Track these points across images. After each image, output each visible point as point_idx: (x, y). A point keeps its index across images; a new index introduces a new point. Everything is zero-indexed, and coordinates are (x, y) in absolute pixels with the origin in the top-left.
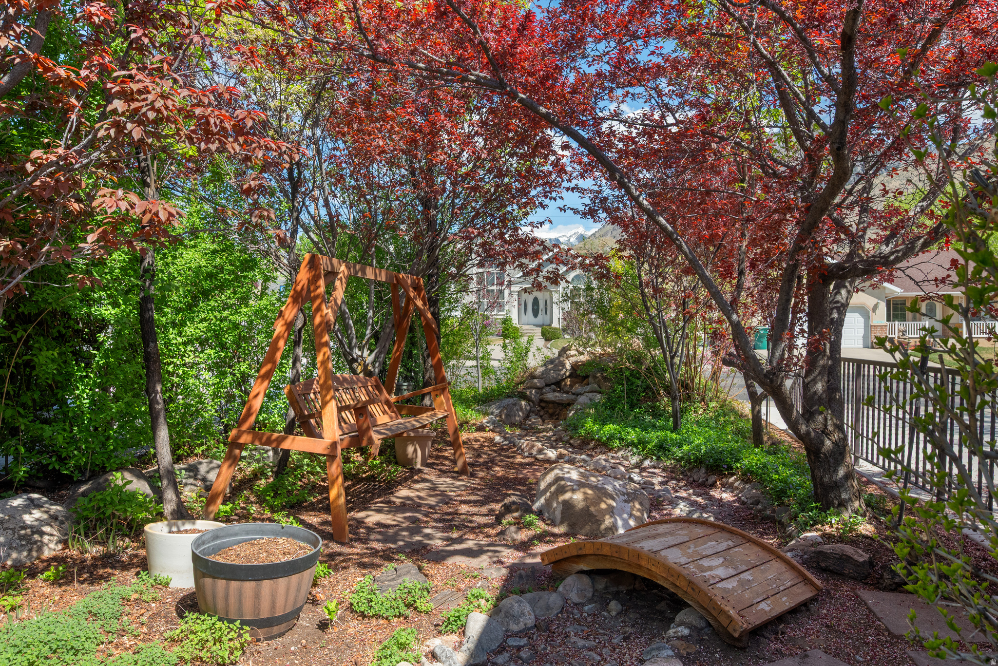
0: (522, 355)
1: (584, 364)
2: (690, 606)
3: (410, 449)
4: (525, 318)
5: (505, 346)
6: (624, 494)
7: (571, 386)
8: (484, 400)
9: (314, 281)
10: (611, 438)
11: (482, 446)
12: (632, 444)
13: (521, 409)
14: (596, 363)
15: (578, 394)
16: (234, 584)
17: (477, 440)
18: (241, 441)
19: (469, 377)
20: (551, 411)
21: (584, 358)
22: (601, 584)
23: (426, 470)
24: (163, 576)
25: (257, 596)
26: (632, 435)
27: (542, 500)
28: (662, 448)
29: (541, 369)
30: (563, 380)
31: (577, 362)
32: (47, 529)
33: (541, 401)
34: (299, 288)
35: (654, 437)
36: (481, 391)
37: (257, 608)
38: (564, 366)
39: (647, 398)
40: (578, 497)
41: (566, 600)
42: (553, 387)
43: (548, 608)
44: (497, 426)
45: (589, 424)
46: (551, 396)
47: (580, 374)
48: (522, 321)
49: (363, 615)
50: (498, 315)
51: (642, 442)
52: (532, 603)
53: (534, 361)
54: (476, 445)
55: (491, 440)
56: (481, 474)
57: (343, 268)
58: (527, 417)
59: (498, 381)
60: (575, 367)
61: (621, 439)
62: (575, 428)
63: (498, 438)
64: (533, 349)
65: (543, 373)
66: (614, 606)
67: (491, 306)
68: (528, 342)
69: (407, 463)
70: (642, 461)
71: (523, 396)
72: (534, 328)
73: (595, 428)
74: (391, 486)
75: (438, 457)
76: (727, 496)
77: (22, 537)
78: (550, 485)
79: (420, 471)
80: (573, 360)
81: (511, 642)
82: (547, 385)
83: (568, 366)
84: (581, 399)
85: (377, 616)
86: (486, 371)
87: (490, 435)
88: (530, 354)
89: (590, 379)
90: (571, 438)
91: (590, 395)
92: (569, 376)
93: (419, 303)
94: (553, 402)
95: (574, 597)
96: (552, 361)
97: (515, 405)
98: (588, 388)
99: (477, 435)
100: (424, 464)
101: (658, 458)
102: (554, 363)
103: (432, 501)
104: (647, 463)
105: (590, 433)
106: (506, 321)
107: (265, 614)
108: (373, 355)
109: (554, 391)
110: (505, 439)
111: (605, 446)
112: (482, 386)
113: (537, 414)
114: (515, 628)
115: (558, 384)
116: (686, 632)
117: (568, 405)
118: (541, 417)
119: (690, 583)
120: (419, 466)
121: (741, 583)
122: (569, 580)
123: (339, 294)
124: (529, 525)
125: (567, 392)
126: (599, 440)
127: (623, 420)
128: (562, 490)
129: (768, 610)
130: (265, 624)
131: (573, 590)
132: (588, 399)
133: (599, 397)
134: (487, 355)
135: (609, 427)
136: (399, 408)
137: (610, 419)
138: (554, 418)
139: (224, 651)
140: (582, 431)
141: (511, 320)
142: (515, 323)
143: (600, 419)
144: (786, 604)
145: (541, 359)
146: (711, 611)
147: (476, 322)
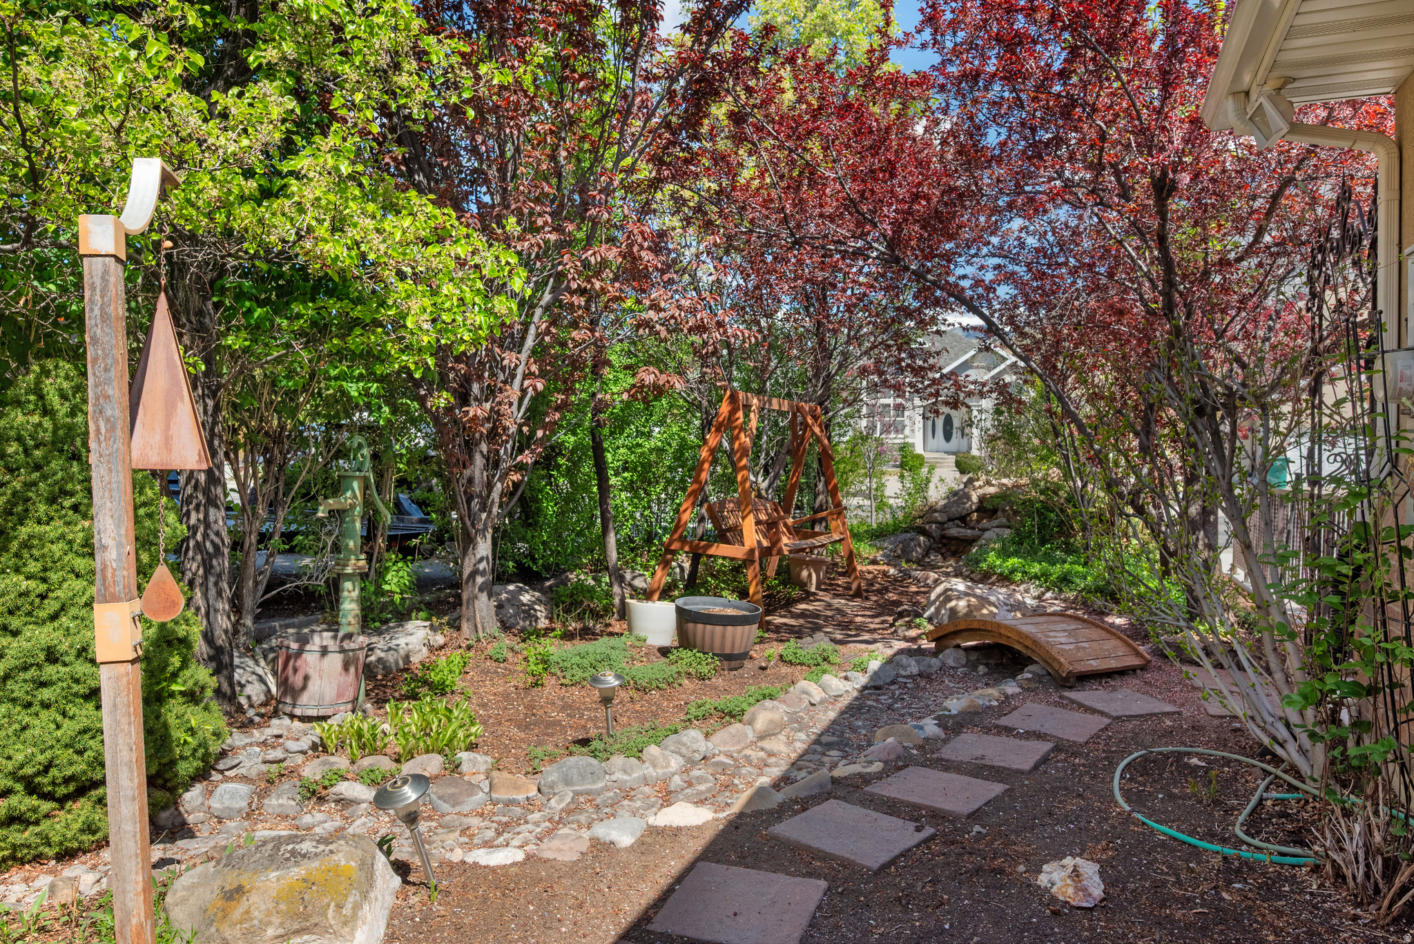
0: (922, 487)
1: (993, 496)
2: (1036, 662)
3: (805, 573)
4: (932, 443)
5: (902, 477)
6: (1006, 604)
7: (978, 521)
8: (877, 535)
9: (733, 412)
10: (1013, 571)
11: (875, 577)
12: (1036, 577)
13: (920, 545)
14: (1005, 495)
15: (984, 530)
16: (709, 627)
17: (869, 573)
18: (673, 547)
19: (860, 512)
20: (953, 548)
21: (992, 490)
22: (973, 657)
23: (821, 593)
24: (642, 635)
25: (723, 637)
26: (1036, 568)
27: (932, 609)
28: (1065, 580)
29: (942, 503)
30: (969, 515)
31: (985, 495)
32: (537, 607)
33: (943, 537)
34: (721, 419)
35: (1057, 570)
36: (875, 526)
37: (723, 645)
38: (969, 498)
39: (1060, 533)
40: (962, 603)
41: (944, 664)
42: (957, 522)
43: (930, 666)
44: (892, 560)
45: (992, 557)
46: (954, 531)
47: (988, 508)
48: (929, 447)
49: (791, 663)
50: (893, 439)
51: (1045, 575)
52: (918, 662)
53: (936, 494)
54: (869, 577)
55: (885, 574)
56: (875, 598)
57: (755, 401)
58: (927, 554)
59: (893, 514)
60: (982, 499)
61: (1025, 573)
62: (978, 562)
63: (892, 571)
64: (935, 480)
65: (945, 506)
66: (982, 669)
67: (887, 429)
68: (929, 472)
69: (803, 585)
70: (1043, 594)
71: (922, 531)
72: (946, 456)
73: (998, 563)
74: (790, 602)
75: (831, 585)
76: (1119, 621)
77: (524, 612)
78: (939, 596)
79: (814, 594)
80: (980, 492)
81: (900, 679)
82: (950, 520)
83: (975, 498)
84: (987, 535)
85: (801, 664)
86: (881, 506)
87: (885, 568)
88: (932, 486)
89: (999, 513)
90: (972, 572)
91: (997, 530)
92: (977, 511)
93: (817, 430)
94: (956, 539)
95: (951, 662)
96: (955, 493)
97: (912, 540)
98: (996, 522)
99: (871, 568)
100: (818, 588)
101: (1061, 590)
102: (958, 496)
103: (829, 613)
104: (1049, 595)
105: (992, 567)
106: (903, 448)
107: (727, 651)
108: (767, 482)
109: (958, 526)
110: (901, 571)
111: (1006, 579)
112: (875, 520)
113: (938, 550)
114: (904, 673)
115: (963, 519)
116: (1030, 676)
117: (971, 542)
118: (942, 554)
119: (1034, 641)
120: (813, 589)
121: (1078, 649)
122: (947, 651)
123: (754, 423)
124: (918, 626)
125: (973, 528)
126: (1001, 574)
127: (1032, 554)
128: (949, 599)
129: (1095, 665)
130: (728, 657)
131: (950, 657)
132: (995, 535)
133: (1008, 531)
134: (880, 487)
135: (1014, 561)
136: (796, 531)
137: (1016, 554)
138: (956, 554)
139: (704, 669)
140: (984, 566)
141: (913, 445)
142: (919, 450)
143: (1005, 554)
144: (1113, 664)
145: (943, 490)
146: (1049, 661)
147: (869, 448)
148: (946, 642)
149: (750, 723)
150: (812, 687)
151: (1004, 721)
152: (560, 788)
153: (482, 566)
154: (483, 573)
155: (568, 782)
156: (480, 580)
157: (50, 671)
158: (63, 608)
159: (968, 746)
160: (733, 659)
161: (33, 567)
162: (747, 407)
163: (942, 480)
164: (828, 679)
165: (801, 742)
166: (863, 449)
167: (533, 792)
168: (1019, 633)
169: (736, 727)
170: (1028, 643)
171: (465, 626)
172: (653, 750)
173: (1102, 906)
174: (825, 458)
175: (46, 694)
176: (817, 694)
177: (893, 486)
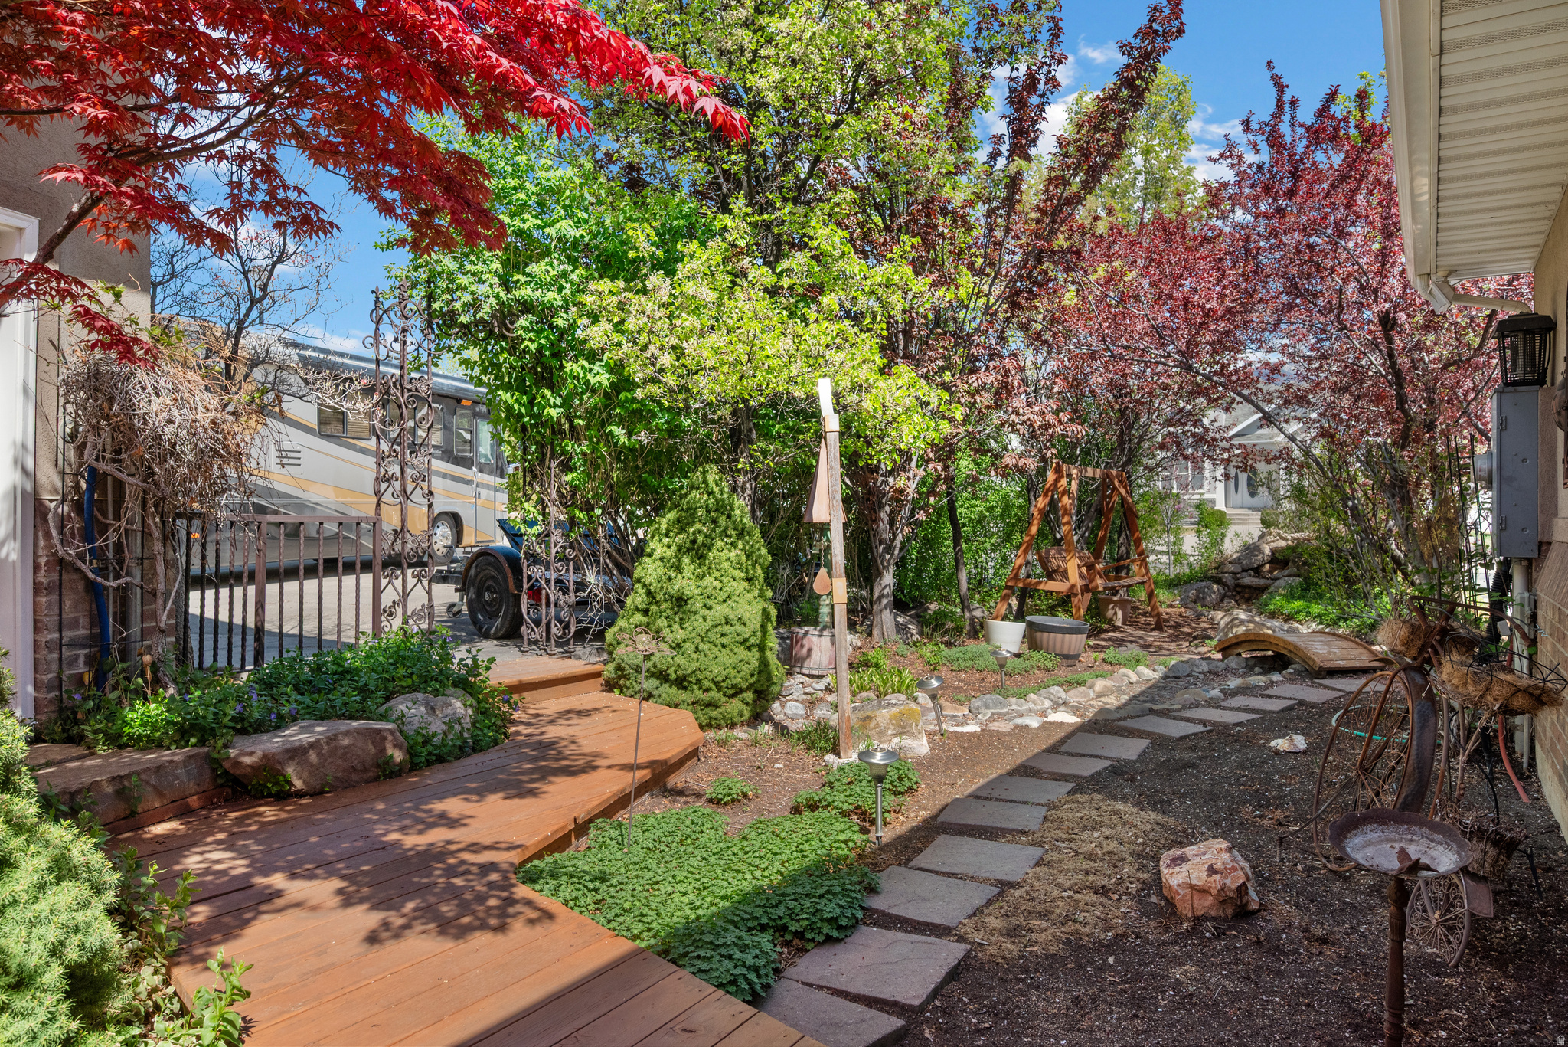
1: (1284, 549)
2: (1299, 663)
3: (1111, 612)
4: (1235, 498)
5: (1199, 532)
7: (1271, 572)
8: (1173, 584)
9: (1058, 480)
11: (1171, 617)
13: (1214, 593)
14: (1296, 547)
15: (1275, 579)
17: (1167, 613)
18: (1010, 584)
20: (1246, 595)
21: (1283, 543)
23: (1126, 627)
24: (998, 644)
25: (1063, 642)
27: (1221, 634)
29: (1237, 555)
30: (1261, 566)
31: (1277, 548)
32: (910, 626)
33: (1237, 585)
34: (1048, 486)
36: (1172, 576)
37: (1062, 647)
38: (1262, 551)
41: (1228, 667)
42: (1250, 572)
44: (1187, 604)
45: (1280, 601)
46: (1248, 580)
47: (1279, 560)
48: (1230, 503)
49: (1111, 663)
50: (1191, 496)
53: (1231, 547)
54: (1166, 617)
55: (1181, 614)
56: (1171, 631)
57: (1075, 471)
58: (1221, 599)
59: (1191, 566)
60: (1274, 551)
62: (1266, 603)
63: (1187, 612)
64: (1231, 535)
65: (1239, 558)
66: (1257, 669)
69: (1110, 621)
71: (1218, 581)
72: (1250, 512)
73: (1285, 605)
74: (1102, 631)
75: (1134, 622)
78: (1227, 624)
79: (1120, 627)
80: (1272, 545)
81: (1194, 674)
82: (1244, 570)
83: (1267, 551)
84: (1277, 583)
86: (1179, 559)
87: (1181, 610)
88: (1227, 540)
89: (1290, 564)
91: (1286, 578)
92: (1269, 562)
93: (1123, 491)
94: (1249, 587)
96: (1249, 547)
97: (1207, 588)
98: (1286, 572)
99: (1169, 610)
100: (1124, 623)
102: (1251, 549)
107: (1065, 652)
108: (1078, 535)
109: (1251, 576)
110: (1195, 613)
112: (1172, 572)
113: (1232, 597)
115: (1257, 571)
117: (1261, 590)
118: (1236, 600)
119: (1296, 647)
120: (1119, 624)
121: (1331, 654)
124: (1208, 645)
125: (1265, 578)
128: (1234, 626)
129: (1342, 664)
130: (1066, 657)
131: (1232, 661)
132: (1286, 581)
133: (1298, 579)
134: (1179, 541)
135: (1299, 604)
136: (1105, 574)
137: (1301, 598)
138: (1248, 601)
139: (1049, 664)
140: (1272, 607)
141: (1213, 501)
142: (1220, 506)
143: (1291, 596)
144: (1357, 664)
145: (1238, 544)
146: (1306, 660)
147: (1167, 507)
148: (1229, 652)
149: (1091, 687)
150: (1131, 673)
151: (1267, 692)
152: (982, 710)
153: (886, 591)
154: (887, 596)
155: (987, 707)
156: (885, 601)
157: (726, 629)
158: (729, 597)
159: (1240, 701)
160: (1070, 659)
161: (717, 574)
162: (1069, 476)
163: (1237, 535)
164: (1141, 668)
165: (1125, 698)
166: (1162, 507)
167: (966, 712)
168: (1284, 641)
169: (1081, 689)
170: (1291, 648)
171: (876, 632)
172: (1032, 696)
173: (1304, 752)
174: (1129, 514)
175: (724, 640)
176: (1134, 678)
177: (1190, 542)
